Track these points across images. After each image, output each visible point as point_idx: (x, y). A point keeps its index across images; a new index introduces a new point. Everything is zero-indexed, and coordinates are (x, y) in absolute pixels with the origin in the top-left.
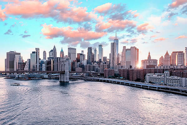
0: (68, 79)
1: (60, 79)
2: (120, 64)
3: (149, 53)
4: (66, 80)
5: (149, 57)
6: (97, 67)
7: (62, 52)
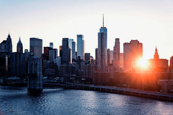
0: (41, 85)
1: (28, 85)
2: (112, 64)
3: (156, 50)
4: (39, 87)
5: (156, 55)
6: (76, 69)
7: (20, 45)
